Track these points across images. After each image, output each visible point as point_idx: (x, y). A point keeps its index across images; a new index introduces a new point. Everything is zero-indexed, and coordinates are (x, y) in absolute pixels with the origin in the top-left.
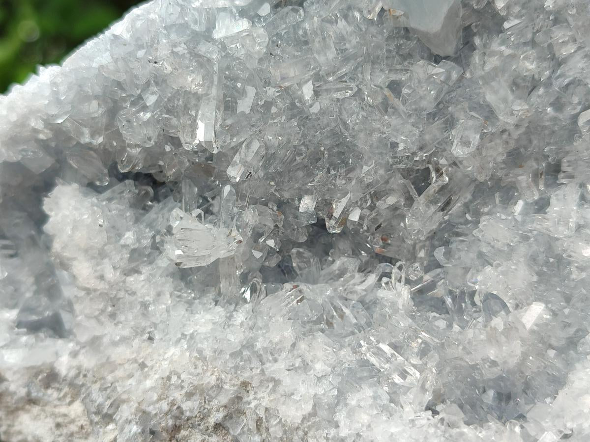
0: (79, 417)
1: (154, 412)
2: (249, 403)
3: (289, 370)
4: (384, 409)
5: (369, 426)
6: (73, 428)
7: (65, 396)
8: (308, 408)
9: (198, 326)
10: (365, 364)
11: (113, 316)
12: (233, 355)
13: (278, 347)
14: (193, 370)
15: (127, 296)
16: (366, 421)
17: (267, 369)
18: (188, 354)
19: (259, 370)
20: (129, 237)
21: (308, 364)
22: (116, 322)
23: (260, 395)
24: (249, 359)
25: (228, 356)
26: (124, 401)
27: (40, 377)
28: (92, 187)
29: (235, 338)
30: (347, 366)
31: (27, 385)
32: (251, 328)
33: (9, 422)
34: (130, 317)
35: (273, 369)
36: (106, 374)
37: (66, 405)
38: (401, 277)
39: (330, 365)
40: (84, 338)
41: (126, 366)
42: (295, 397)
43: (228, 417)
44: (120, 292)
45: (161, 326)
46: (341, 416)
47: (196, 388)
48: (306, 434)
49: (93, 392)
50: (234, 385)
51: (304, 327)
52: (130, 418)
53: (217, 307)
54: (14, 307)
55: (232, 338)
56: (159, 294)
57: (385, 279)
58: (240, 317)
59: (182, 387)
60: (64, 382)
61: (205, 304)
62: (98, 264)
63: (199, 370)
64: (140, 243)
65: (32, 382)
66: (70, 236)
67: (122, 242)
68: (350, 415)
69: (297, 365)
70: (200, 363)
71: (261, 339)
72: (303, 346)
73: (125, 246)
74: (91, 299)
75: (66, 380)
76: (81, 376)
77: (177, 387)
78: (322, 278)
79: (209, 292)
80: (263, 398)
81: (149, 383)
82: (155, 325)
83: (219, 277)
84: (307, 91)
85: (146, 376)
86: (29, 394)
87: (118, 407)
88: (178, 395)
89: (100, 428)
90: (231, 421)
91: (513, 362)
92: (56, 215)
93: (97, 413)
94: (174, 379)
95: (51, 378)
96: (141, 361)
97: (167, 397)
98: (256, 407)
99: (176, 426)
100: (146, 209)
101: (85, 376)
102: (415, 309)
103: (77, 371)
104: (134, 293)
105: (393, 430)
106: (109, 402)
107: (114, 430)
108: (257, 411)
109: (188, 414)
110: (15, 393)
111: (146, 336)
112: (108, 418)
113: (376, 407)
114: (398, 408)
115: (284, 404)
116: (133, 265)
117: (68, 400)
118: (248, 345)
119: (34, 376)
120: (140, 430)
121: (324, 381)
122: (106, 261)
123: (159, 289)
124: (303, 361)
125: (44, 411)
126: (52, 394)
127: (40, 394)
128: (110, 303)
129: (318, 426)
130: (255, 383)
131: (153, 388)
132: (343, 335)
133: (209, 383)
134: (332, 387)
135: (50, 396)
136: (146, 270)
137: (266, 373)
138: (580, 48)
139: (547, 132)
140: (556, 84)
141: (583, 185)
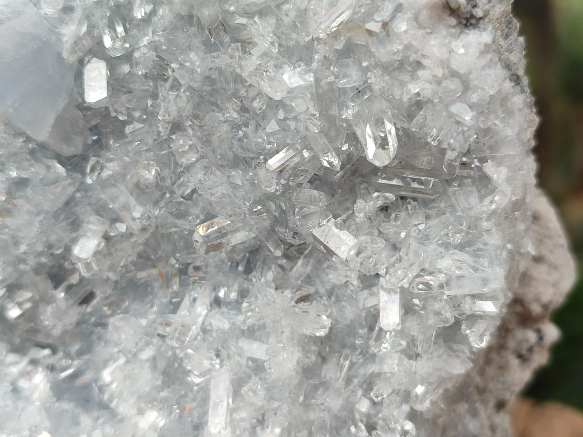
38: (49, 364)
57: (31, 367)
138: (203, 157)
139: (176, 237)
140: (179, 192)
141: (215, 289)
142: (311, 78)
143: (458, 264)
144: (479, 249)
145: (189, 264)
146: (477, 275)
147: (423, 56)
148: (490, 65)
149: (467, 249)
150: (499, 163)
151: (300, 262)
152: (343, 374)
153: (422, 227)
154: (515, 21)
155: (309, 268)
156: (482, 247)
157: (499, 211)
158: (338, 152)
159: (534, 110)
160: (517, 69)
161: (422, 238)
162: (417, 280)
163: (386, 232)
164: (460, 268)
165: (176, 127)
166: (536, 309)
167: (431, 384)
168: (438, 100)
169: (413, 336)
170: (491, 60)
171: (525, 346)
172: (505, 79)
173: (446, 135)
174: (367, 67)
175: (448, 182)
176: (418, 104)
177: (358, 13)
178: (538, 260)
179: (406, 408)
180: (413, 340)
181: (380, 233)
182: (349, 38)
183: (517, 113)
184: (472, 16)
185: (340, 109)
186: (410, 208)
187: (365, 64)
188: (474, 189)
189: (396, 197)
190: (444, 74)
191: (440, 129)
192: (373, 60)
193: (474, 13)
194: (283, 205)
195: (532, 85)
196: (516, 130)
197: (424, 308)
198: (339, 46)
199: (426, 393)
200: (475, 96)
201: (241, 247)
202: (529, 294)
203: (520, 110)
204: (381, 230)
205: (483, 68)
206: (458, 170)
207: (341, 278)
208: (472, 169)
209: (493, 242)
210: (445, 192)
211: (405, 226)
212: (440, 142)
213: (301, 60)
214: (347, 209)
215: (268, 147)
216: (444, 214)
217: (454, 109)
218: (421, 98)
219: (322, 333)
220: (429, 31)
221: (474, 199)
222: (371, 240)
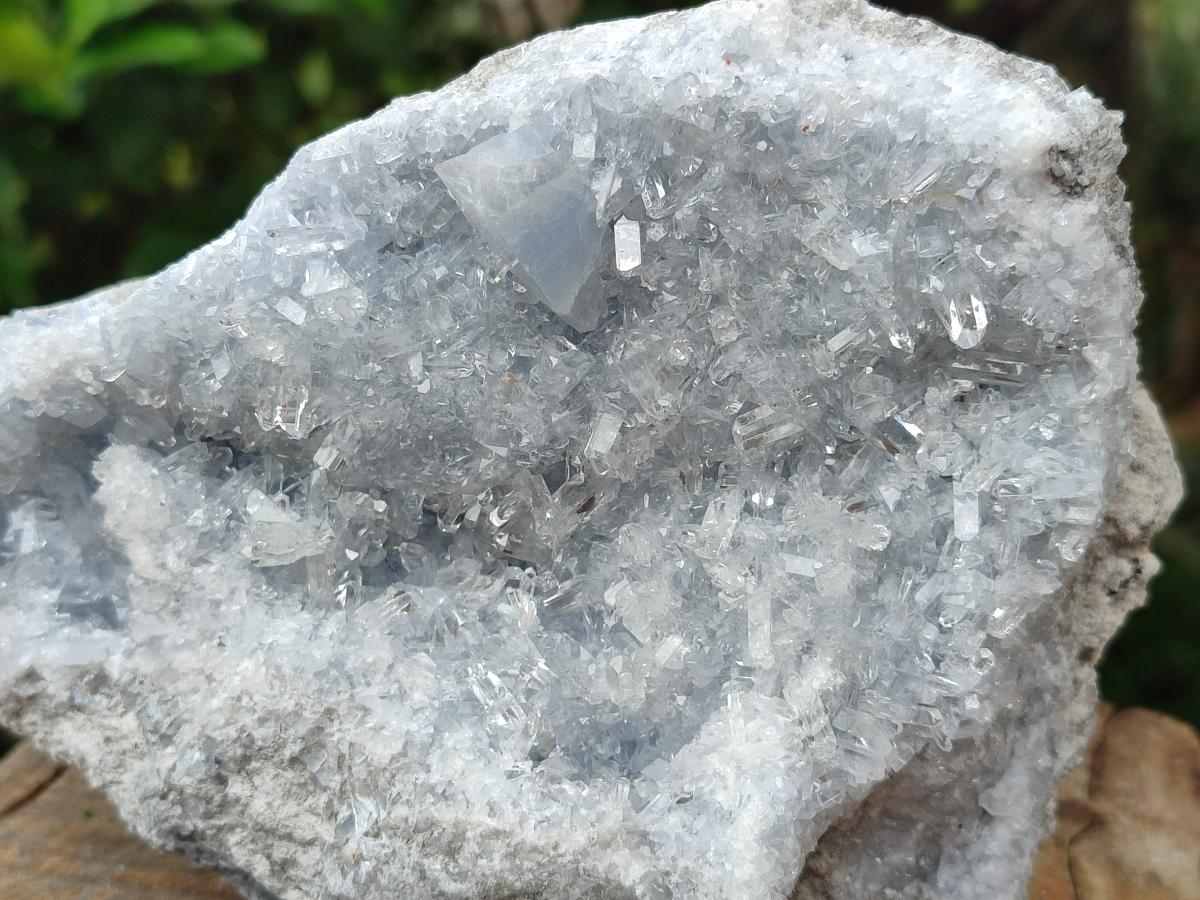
0: (133, 732)
1: (220, 739)
2: (332, 736)
3: (382, 698)
4: (482, 753)
5: (463, 772)
6: (126, 745)
7: (116, 705)
8: (398, 747)
9: (278, 636)
10: (470, 697)
11: (176, 613)
12: (319, 675)
13: (371, 669)
14: (268, 691)
15: (194, 591)
16: (459, 767)
17: (357, 694)
18: (264, 669)
19: (348, 695)
20: (198, 516)
21: (405, 691)
22: (179, 621)
23: (346, 726)
24: (336, 681)
25: (311, 676)
26: (186, 721)
27: (86, 679)
28: (154, 448)
29: (321, 654)
30: (448, 699)
31: (70, 688)
32: (342, 642)
33: (46, 729)
34: (197, 616)
35: (364, 694)
36: (166, 684)
37: (117, 716)
38: (531, 587)
39: (429, 696)
40: (141, 637)
41: (191, 677)
42: (384, 732)
43: (305, 750)
44: (185, 586)
45: (234, 632)
46: (433, 760)
47: (270, 712)
48: (393, 777)
49: (151, 705)
50: (315, 713)
51: (405, 645)
52: (192, 742)
53: (304, 612)
54: (53, 586)
55: (317, 654)
56: (232, 592)
57: (509, 590)
58: (331, 627)
59: (255, 711)
60: (116, 689)
61: (289, 606)
62: (159, 550)
63: (276, 692)
64: (212, 524)
65: (76, 685)
66: (124, 513)
67: (190, 522)
68: (443, 759)
69: (392, 693)
70: (277, 683)
71: (352, 657)
72: (400, 669)
73: (193, 528)
74: (150, 590)
75: (118, 685)
76: (137, 683)
77: (248, 711)
78: (437, 579)
79: (294, 591)
80: (349, 730)
81: (215, 703)
82: (228, 630)
83: (307, 575)
84: (415, 365)
85: (213, 694)
86: (72, 699)
87: (179, 728)
88: (248, 720)
89: (158, 749)
90: (309, 755)
91: (635, 707)
92: (109, 482)
93: (154, 731)
94: (245, 700)
95: (100, 681)
96: (208, 672)
97: (236, 721)
98: (339, 741)
99: (246, 756)
100: (223, 476)
101: (141, 683)
102: (541, 628)
103: (132, 676)
104: (202, 588)
105: (488, 781)
106: (168, 720)
107: (173, 754)
108: (340, 746)
109: (260, 743)
110: (54, 696)
111: (216, 641)
112: (166, 740)
113: (474, 752)
114: (497, 755)
115: (371, 739)
116: (202, 552)
117: (120, 710)
118: (337, 664)
119: (79, 677)
120: (203, 758)
121: (420, 715)
122: (169, 546)
123: (234, 585)
124: (400, 688)
125: (90, 720)
126: (101, 702)
127: (86, 701)
128: (173, 596)
129: (407, 768)
130: (342, 711)
131: (219, 710)
132: (453, 656)
133: (285, 708)
134: (428, 723)
135: (97, 704)
136: (218, 559)
137: (357, 699)
138: (744, 336)
139: (704, 430)
140: (713, 376)
141: (747, 493)
142: (886, 246)
143: (1051, 463)
144: (1074, 447)
145: (720, 462)
146: (1070, 476)
147: (1021, 227)
148: (1094, 238)
149: (1059, 446)
150: (1102, 345)
151: (852, 464)
152: (904, 596)
153: (1006, 420)
154: (1121, 183)
155: (863, 471)
156: (1077, 443)
157: (1099, 402)
158: (913, 331)
159: (1140, 285)
160: (1123, 239)
161: (1006, 433)
162: (1001, 482)
163: (962, 426)
164: (1052, 468)
165: (718, 300)
166: (1133, 531)
167: (1012, 605)
168: (1036, 276)
169: (992, 549)
170: (1096, 232)
171: (1119, 580)
172: (1111, 252)
173: (1044, 315)
174: (954, 235)
175: (1039, 368)
176: (1013, 279)
177: (947, 177)
178: (1136, 468)
179: (982, 636)
180: (990, 556)
181: (955, 427)
182: (934, 204)
183: (1122, 289)
184: (1078, 184)
185: (920, 282)
186: (991, 398)
187: (952, 232)
188: (1070, 376)
189: (975, 384)
190: (1043, 248)
191: (1037, 308)
192: (961, 228)
193: (1079, 181)
194: (839, 393)
195: (1137, 257)
196: (1120, 310)
197: (1006, 517)
198: (923, 211)
199: (1006, 617)
200: (1077, 271)
201: (783, 443)
202: (1124, 512)
203: (1125, 286)
204: (957, 424)
205: (1088, 241)
206: (1053, 354)
207: (904, 481)
208: (1069, 353)
209: (1090, 438)
210: (1036, 380)
211: (986, 419)
212: (1036, 322)
213: (872, 224)
214: (916, 399)
215: (828, 324)
216: (1033, 405)
217: (1052, 285)
218: (1016, 272)
219: (880, 547)
220: (1029, 200)
221: (1070, 388)
222: (944, 435)
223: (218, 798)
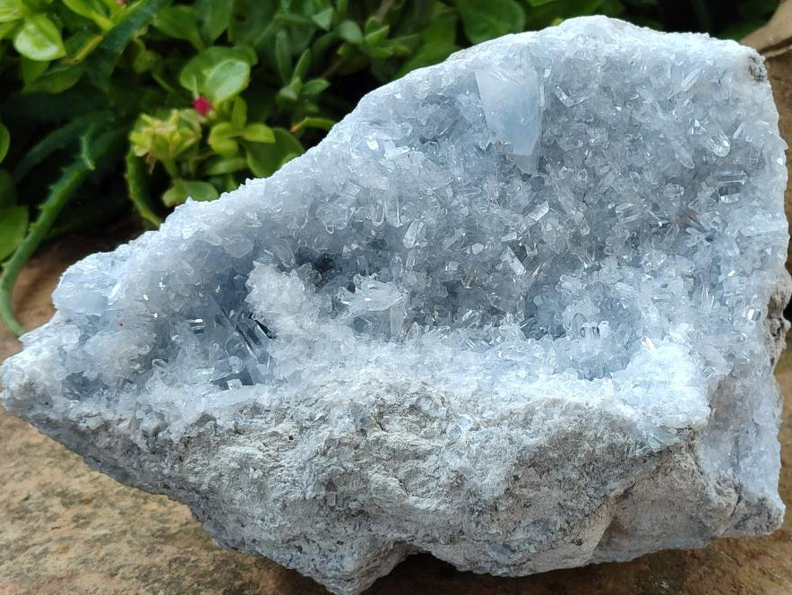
7: (271, 420)
11: (309, 355)
15: (321, 339)
27: (245, 411)
31: (234, 419)
34: (325, 353)
44: (315, 337)
68: (504, 386)
74: (292, 344)
77: (377, 387)
82: (346, 358)
83: (389, 322)
86: (236, 425)
87: (330, 410)
88: (380, 391)
92: (259, 286)
94: (374, 383)
95: (255, 410)
97: (372, 392)
98: (438, 392)
99: (380, 412)
103: (280, 401)
104: (327, 337)
108: (440, 394)
109: (389, 403)
110: (224, 426)
111: (339, 365)
115: (456, 388)
119: (239, 411)
120: (352, 421)
126: (258, 422)
127: (248, 423)
128: (307, 345)
129: (484, 396)
137: (437, 376)
147: (741, 95)
155: (672, 240)
171: (776, 328)
174: (707, 106)
184: (760, 76)
190: (751, 104)
192: (711, 101)
198: (691, 97)
223: (363, 444)
